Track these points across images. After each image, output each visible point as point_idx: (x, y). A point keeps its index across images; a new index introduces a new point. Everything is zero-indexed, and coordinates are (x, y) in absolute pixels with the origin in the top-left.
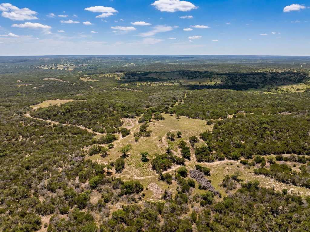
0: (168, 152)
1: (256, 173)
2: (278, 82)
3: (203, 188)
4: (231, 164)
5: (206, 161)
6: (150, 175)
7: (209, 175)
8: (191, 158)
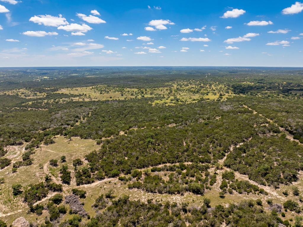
0: (48, 179)
1: (130, 188)
2: (181, 93)
3: (74, 213)
4: (109, 183)
5: (86, 184)
6: (20, 209)
7: (85, 197)
8: (71, 182)
